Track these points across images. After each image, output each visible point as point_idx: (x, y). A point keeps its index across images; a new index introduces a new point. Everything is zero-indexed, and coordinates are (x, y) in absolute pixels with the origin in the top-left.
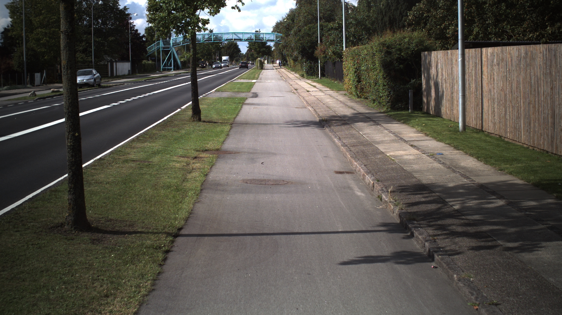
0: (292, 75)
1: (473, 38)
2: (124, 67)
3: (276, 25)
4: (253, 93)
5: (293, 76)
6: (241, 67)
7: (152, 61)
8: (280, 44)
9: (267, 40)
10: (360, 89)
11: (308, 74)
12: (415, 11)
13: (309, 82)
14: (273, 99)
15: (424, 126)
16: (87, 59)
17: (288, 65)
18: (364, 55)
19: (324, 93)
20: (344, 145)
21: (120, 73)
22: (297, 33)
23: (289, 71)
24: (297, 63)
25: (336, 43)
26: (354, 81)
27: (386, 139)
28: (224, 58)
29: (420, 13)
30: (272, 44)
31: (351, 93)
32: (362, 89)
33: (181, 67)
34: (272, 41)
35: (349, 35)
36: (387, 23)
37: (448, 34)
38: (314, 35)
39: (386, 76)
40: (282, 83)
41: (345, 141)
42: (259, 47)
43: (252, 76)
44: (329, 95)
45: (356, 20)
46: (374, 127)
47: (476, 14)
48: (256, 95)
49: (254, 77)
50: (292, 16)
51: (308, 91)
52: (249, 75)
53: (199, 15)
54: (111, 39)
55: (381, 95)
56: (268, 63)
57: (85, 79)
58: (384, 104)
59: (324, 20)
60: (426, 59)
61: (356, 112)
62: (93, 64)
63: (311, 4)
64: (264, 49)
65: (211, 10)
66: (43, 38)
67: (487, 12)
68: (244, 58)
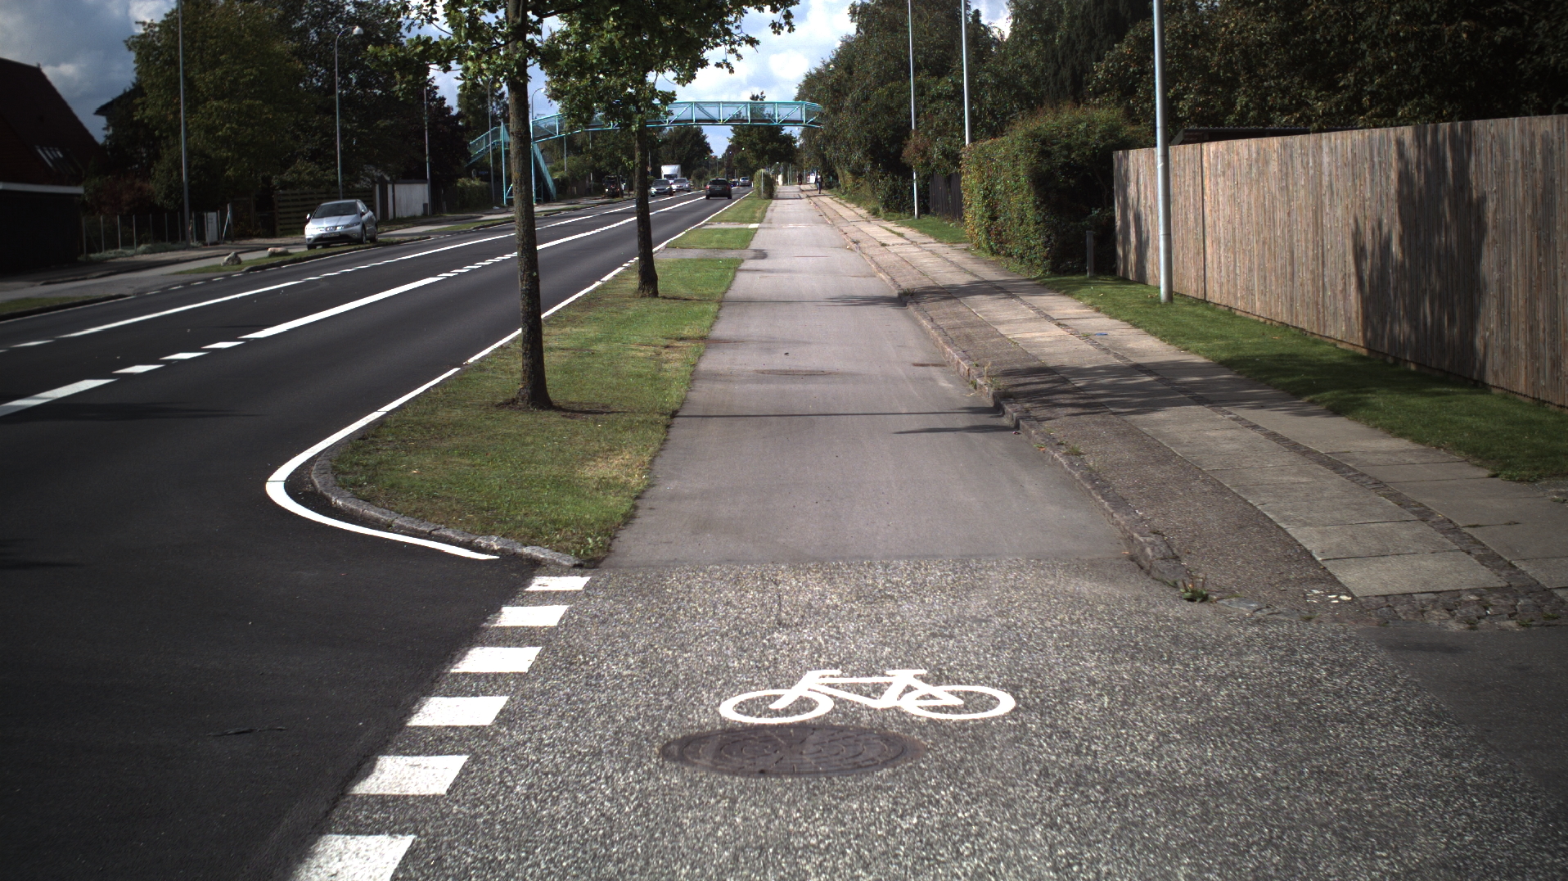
0: (850, 212)
1: (1235, 120)
2: (413, 196)
3: (805, 81)
4: (756, 250)
5: (853, 213)
6: (711, 195)
7: (482, 180)
8: (815, 131)
9: (785, 121)
10: (996, 235)
11: (888, 207)
12: (1111, 61)
13: (890, 225)
14: (803, 260)
15: (1101, 298)
16: (323, 175)
17: (838, 186)
18: (1000, 158)
19: (920, 247)
20: (938, 328)
21: (402, 213)
22: (859, 105)
23: (843, 201)
24: (861, 181)
25: (952, 130)
26: (982, 217)
27: (1019, 317)
28: (667, 170)
29: (1120, 67)
30: (795, 131)
31: (979, 247)
32: (1000, 234)
33: (555, 196)
34: (795, 122)
35: (981, 112)
36: (1067, 83)
37: (1181, 110)
38: (902, 110)
39: (1041, 203)
40: (824, 231)
41: (939, 323)
42: (761, 140)
43: (748, 215)
44: (931, 251)
45: (996, 75)
46: (1003, 301)
47: (1242, 65)
48: (762, 255)
49: (754, 217)
50: (848, 57)
51: (884, 245)
52: (740, 212)
53: (654, 84)
54: (382, 123)
55: (1032, 243)
56: (785, 181)
57: (340, 223)
58: (1038, 261)
59: (926, 72)
60: (1120, 166)
61: (976, 279)
62: (340, 188)
63: (894, 30)
64: (775, 145)
65: (678, 75)
66: (223, 125)
67: (1267, 62)
68: (720, 169)
